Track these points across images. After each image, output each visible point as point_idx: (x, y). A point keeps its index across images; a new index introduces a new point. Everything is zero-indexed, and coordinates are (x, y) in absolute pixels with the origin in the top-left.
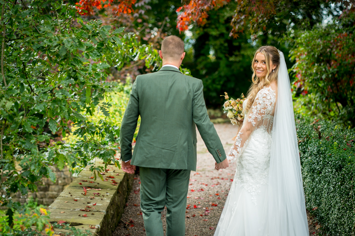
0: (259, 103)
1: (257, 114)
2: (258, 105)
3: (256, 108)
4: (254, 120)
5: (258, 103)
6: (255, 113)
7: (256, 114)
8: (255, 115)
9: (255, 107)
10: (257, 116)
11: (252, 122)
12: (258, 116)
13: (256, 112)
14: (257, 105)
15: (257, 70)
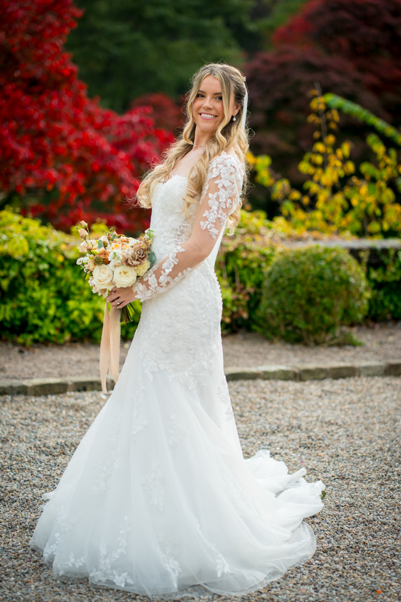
0: (223, 187)
1: (221, 211)
2: (222, 190)
3: (217, 198)
4: (214, 223)
5: (220, 186)
6: (215, 208)
7: (218, 211)
8: (216, 213)
9: (215, 196)
10: (219, 216)
11: (211, 228)
12: (221, 215)
13: (219, 208)
14: (218, 190)
15: (201, 114)
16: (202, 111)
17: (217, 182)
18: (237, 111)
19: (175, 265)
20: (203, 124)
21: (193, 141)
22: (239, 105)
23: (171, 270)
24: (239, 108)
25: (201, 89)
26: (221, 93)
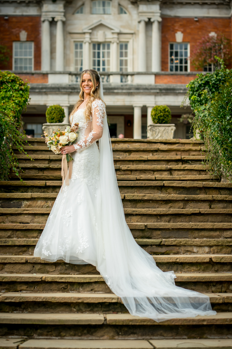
0: (100, 109)
1: (102, 118)
6: (100, 117)
10: (102, 120)
15: (85, 88)
16: (85, 86)
17: (97, 108)
18: (98, 85)
19: (92, 138)
20: (86, 91)
21: (84, 99)
22: (98, 82)
23: (90, 140)
24: (98, 84)
25: (83, 79)
26: (91, 79)
